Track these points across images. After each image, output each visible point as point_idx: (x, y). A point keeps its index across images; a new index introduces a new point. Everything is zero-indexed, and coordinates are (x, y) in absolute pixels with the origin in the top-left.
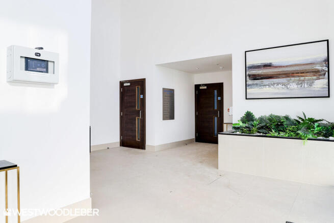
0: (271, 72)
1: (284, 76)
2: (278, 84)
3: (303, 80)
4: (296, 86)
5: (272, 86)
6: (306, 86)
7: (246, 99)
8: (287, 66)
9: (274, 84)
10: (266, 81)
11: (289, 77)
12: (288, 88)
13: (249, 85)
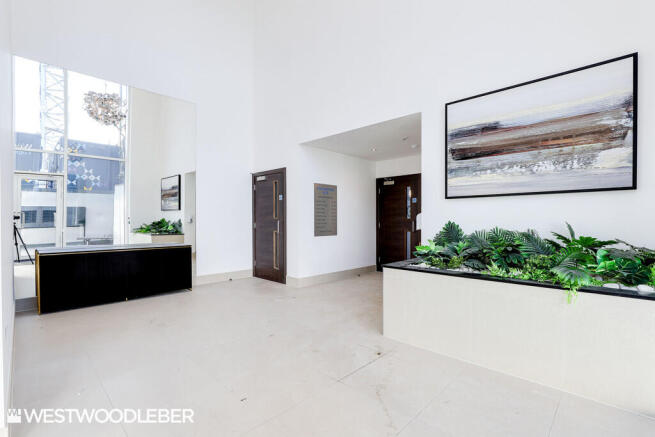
0: (496, 141)
1: (523, 147)
2: (511, 165)
3: (570, 154)
4: (553, 167)
5: (499, 171)
6: (576, 165)
7: (447, 198)
8: (531, 126)
9: (504, 165)
10: (485, 161)
11: (536, 148)
12: (534, 173)
13: (452, 171)
